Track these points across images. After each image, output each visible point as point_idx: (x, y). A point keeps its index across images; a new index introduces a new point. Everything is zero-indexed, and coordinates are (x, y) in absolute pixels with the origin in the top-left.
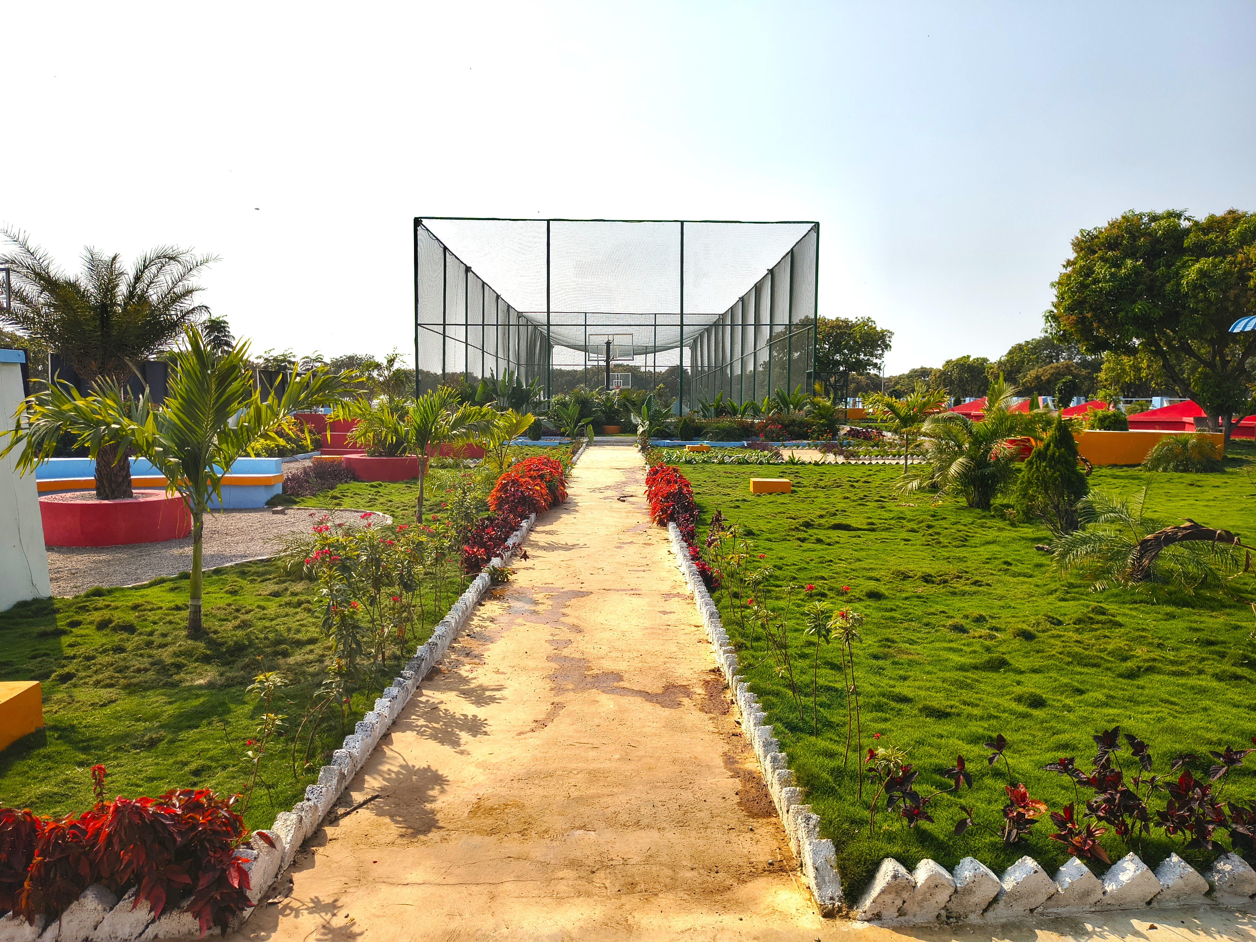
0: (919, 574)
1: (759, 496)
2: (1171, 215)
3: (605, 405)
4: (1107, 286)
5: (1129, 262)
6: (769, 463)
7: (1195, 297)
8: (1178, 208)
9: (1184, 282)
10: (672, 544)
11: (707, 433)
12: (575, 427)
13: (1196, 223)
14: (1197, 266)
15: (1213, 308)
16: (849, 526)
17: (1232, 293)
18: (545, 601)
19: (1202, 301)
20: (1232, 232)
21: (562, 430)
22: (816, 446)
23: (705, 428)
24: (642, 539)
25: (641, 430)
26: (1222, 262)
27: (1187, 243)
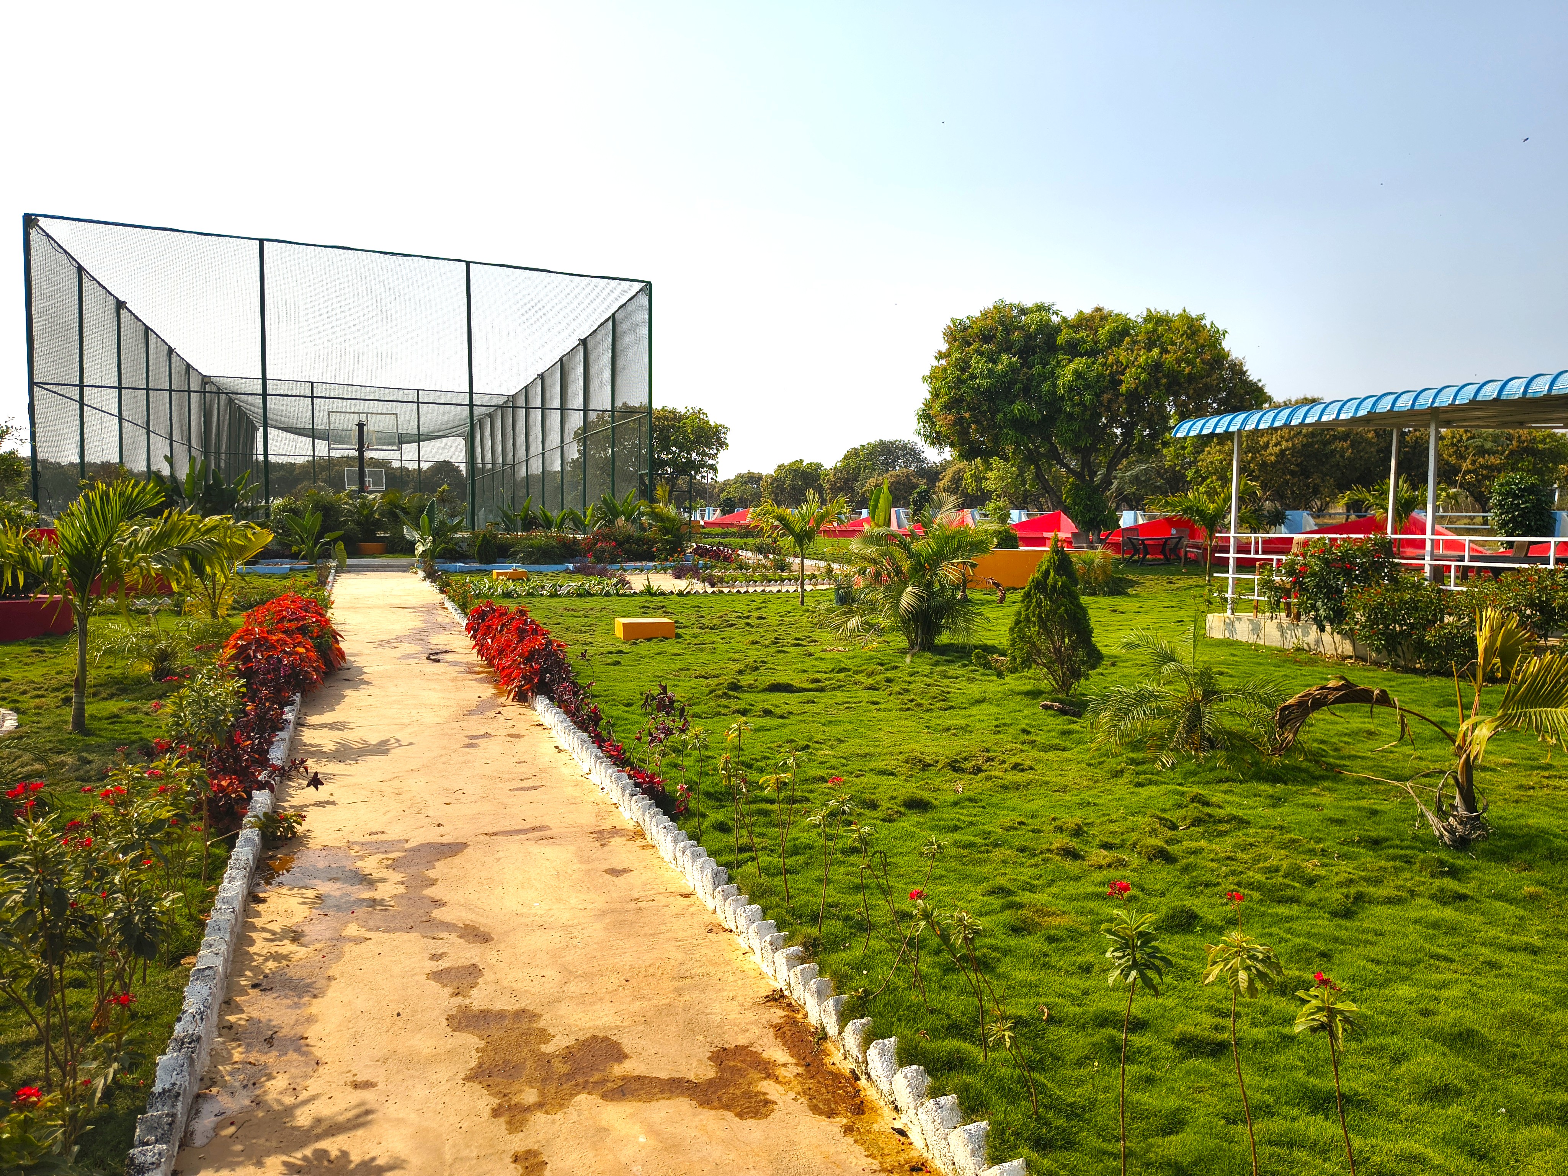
0: (943, 761)
1: (635, 644)
2: (1040, 308)
3: (359, 512)
4: (985, 383)
5: (1004, 357)
6: (618, 595)
7: (1071, 400)
8: (1047, 301)
9: (1060, 382)
10: (553, 733)
11: (517, 553)
12: (315, 545)
13: (1065, 320)
14: (1072, 366)
15: (1088, 412)
16: (791, 685)
17: (1106, 397)
18: (385, 873)
19: (1078, 405)
20: (1100, 330)
21: (294, 549)
22: (665, 570)
23: (513, 546)
24: (498, 727)
25: (420, 549)
26: (1094, 363)
27: (1060, 340)
